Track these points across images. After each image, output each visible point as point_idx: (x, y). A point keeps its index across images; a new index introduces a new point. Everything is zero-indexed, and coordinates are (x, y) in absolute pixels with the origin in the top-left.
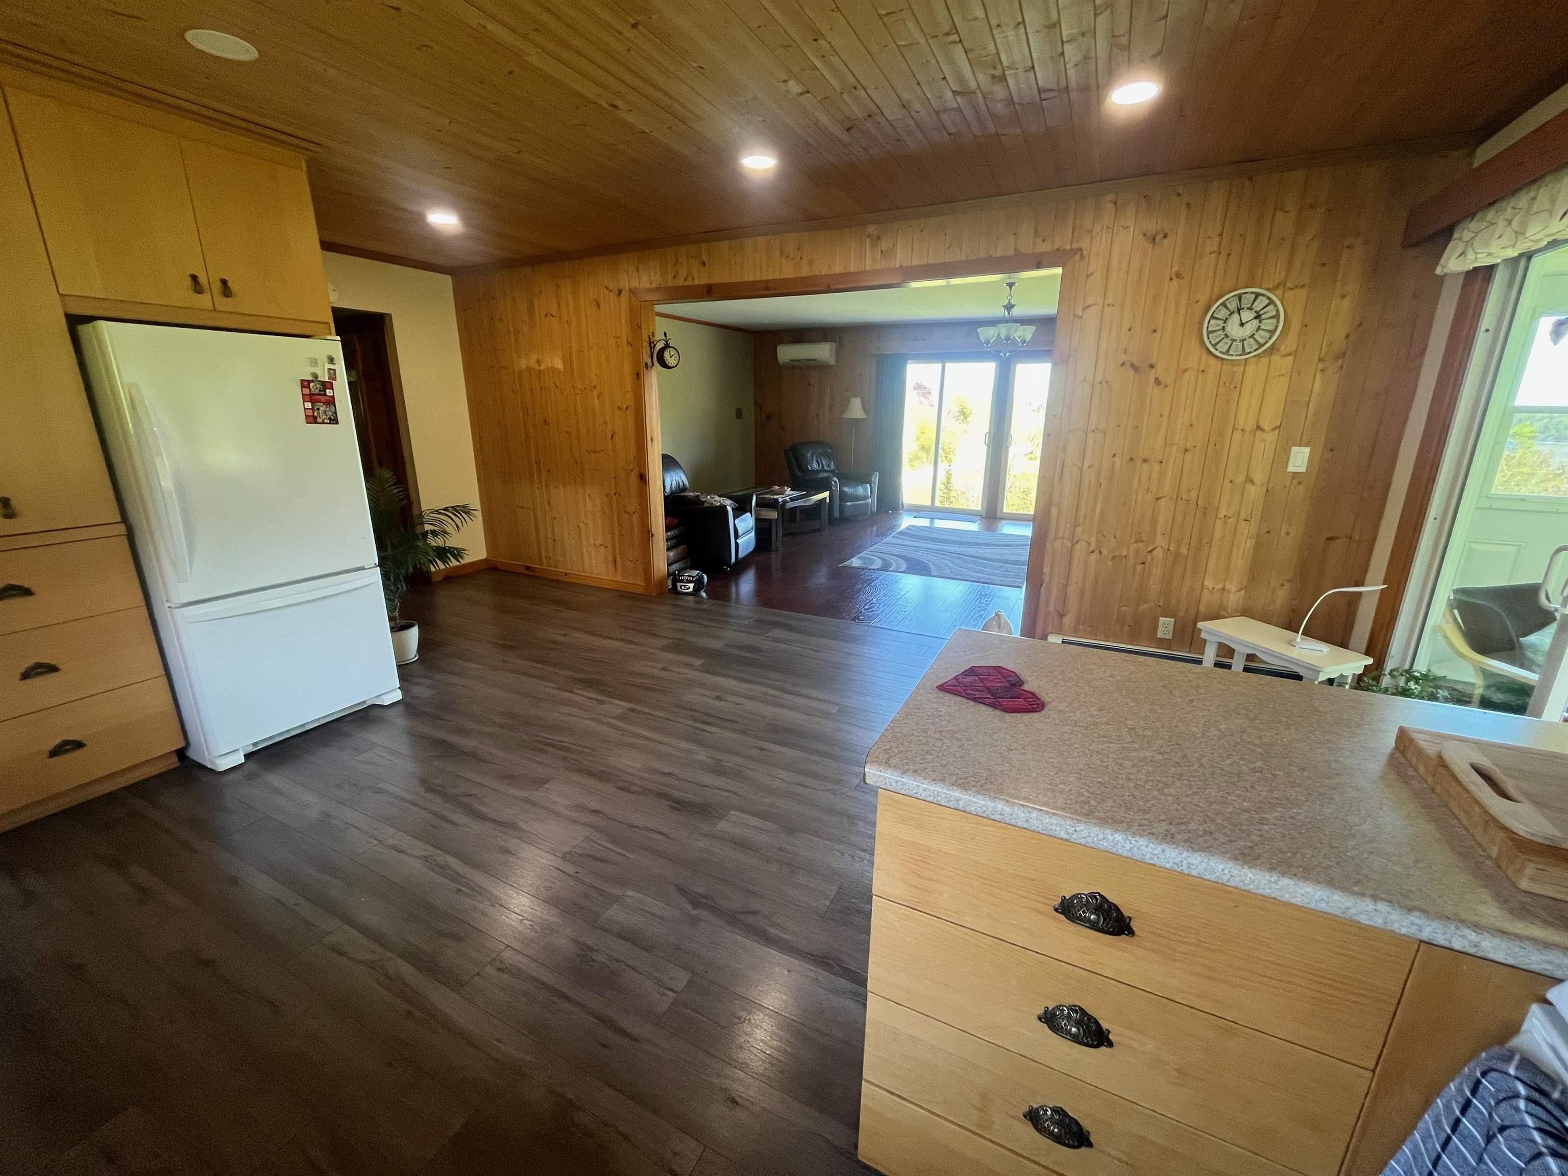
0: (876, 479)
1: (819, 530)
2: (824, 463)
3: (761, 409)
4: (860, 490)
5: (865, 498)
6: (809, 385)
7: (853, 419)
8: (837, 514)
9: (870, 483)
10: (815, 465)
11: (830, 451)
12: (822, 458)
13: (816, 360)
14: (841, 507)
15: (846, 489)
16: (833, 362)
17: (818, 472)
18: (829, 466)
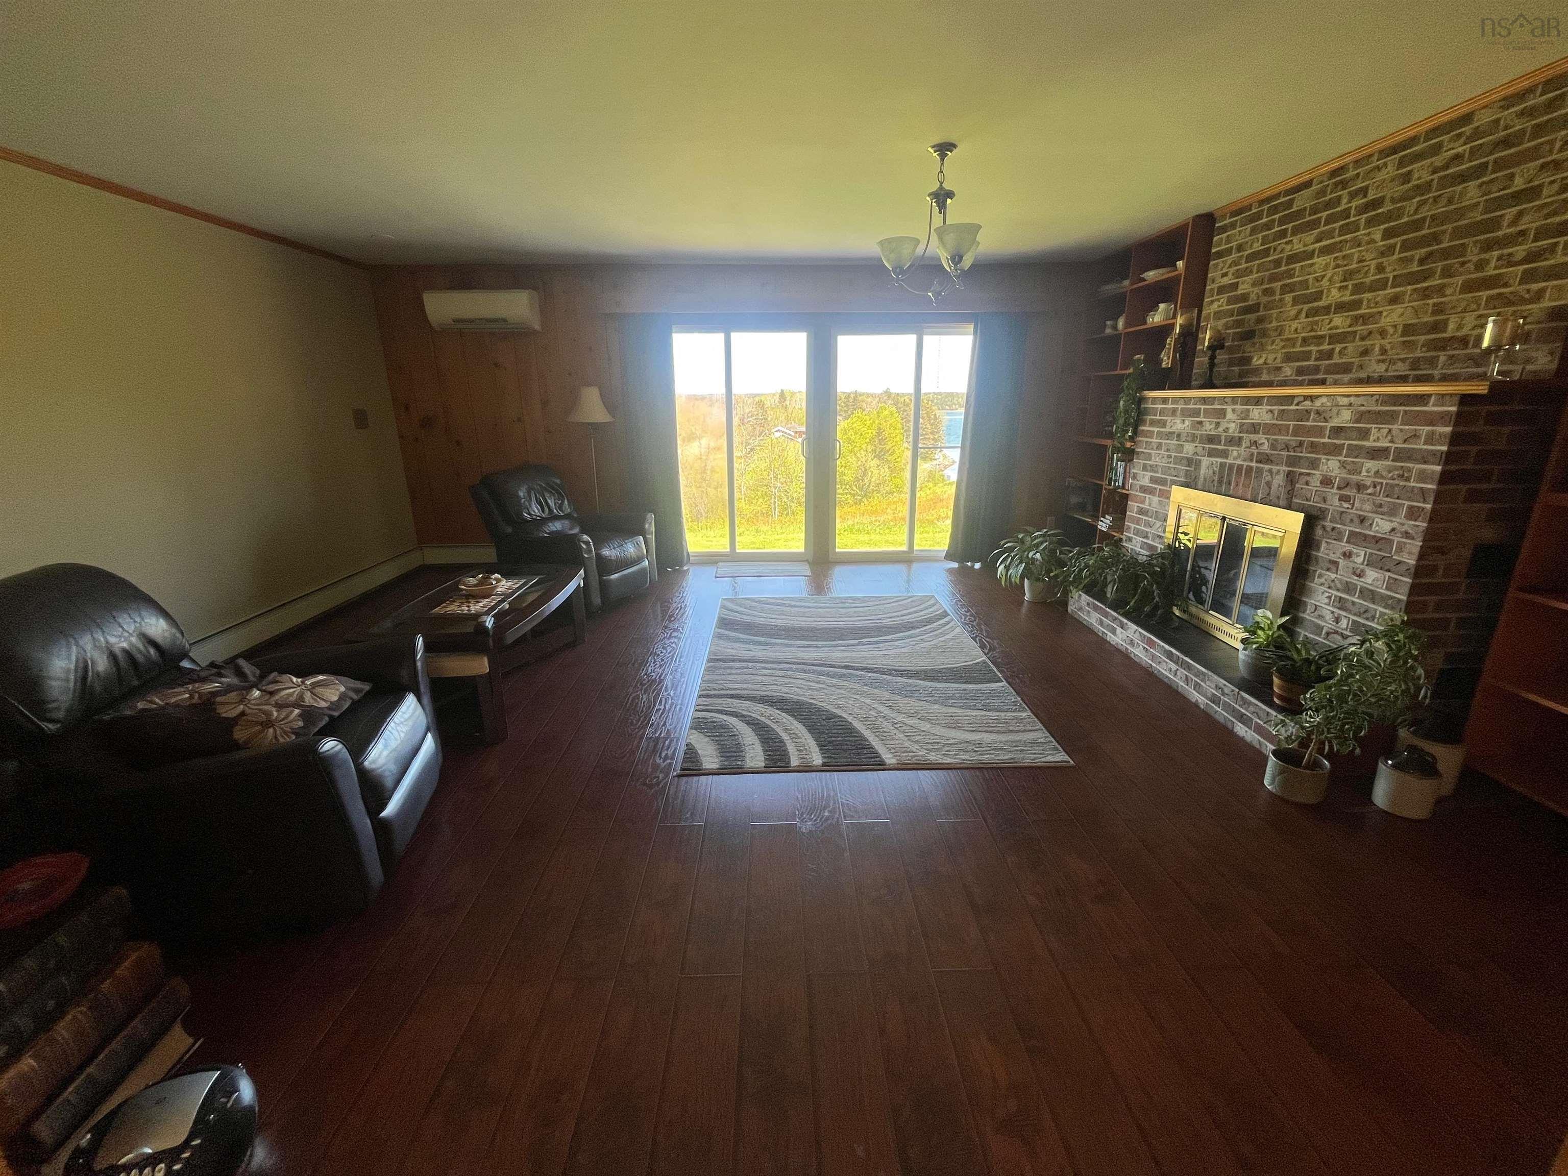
0: (650, 525)
1: (572, 645)
2: (551, 503)
3: (407, 408)
4: (631, 548)
5: (639, 560)
6: (496, 365)
7: (589, 424)
8: (597, 600)
9: (642, 532)
10: (536, 510)
11: (558, 481)
12: (547, 495)
13: (505, 320)
14: (604, 586)
15: (606, 552)
16: (537, 327)
17: (544, 521)
18: (560, 507)
